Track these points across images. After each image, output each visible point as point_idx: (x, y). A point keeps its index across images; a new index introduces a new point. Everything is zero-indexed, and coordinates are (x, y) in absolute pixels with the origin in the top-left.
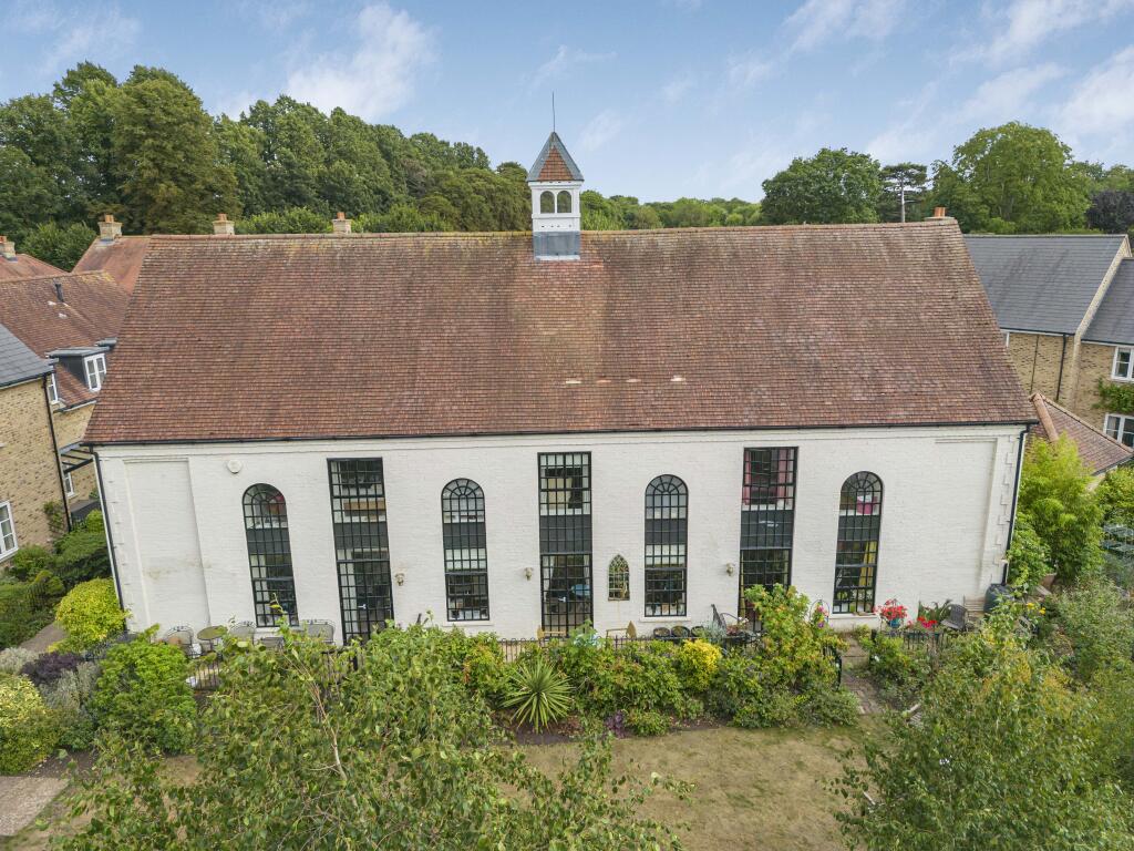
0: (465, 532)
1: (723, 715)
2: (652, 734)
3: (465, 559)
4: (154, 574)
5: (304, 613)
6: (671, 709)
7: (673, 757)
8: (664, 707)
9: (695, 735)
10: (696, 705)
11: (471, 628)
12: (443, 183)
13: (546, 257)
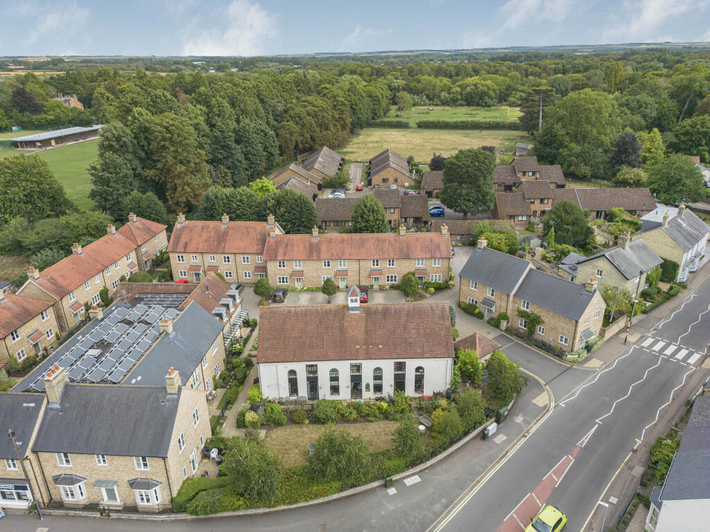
0: (334, 378)
1: (386, 418)
2: (372, 422)
3: (334, 383)
4: (268, 387)
5: (300, 394)
6: (376, 417)
7: (376, 426)
8: (375, 416)
9: (381, 422)
10: (381, 416)
11: (335, 397)
12: (291, 112)
13: (351, 312)
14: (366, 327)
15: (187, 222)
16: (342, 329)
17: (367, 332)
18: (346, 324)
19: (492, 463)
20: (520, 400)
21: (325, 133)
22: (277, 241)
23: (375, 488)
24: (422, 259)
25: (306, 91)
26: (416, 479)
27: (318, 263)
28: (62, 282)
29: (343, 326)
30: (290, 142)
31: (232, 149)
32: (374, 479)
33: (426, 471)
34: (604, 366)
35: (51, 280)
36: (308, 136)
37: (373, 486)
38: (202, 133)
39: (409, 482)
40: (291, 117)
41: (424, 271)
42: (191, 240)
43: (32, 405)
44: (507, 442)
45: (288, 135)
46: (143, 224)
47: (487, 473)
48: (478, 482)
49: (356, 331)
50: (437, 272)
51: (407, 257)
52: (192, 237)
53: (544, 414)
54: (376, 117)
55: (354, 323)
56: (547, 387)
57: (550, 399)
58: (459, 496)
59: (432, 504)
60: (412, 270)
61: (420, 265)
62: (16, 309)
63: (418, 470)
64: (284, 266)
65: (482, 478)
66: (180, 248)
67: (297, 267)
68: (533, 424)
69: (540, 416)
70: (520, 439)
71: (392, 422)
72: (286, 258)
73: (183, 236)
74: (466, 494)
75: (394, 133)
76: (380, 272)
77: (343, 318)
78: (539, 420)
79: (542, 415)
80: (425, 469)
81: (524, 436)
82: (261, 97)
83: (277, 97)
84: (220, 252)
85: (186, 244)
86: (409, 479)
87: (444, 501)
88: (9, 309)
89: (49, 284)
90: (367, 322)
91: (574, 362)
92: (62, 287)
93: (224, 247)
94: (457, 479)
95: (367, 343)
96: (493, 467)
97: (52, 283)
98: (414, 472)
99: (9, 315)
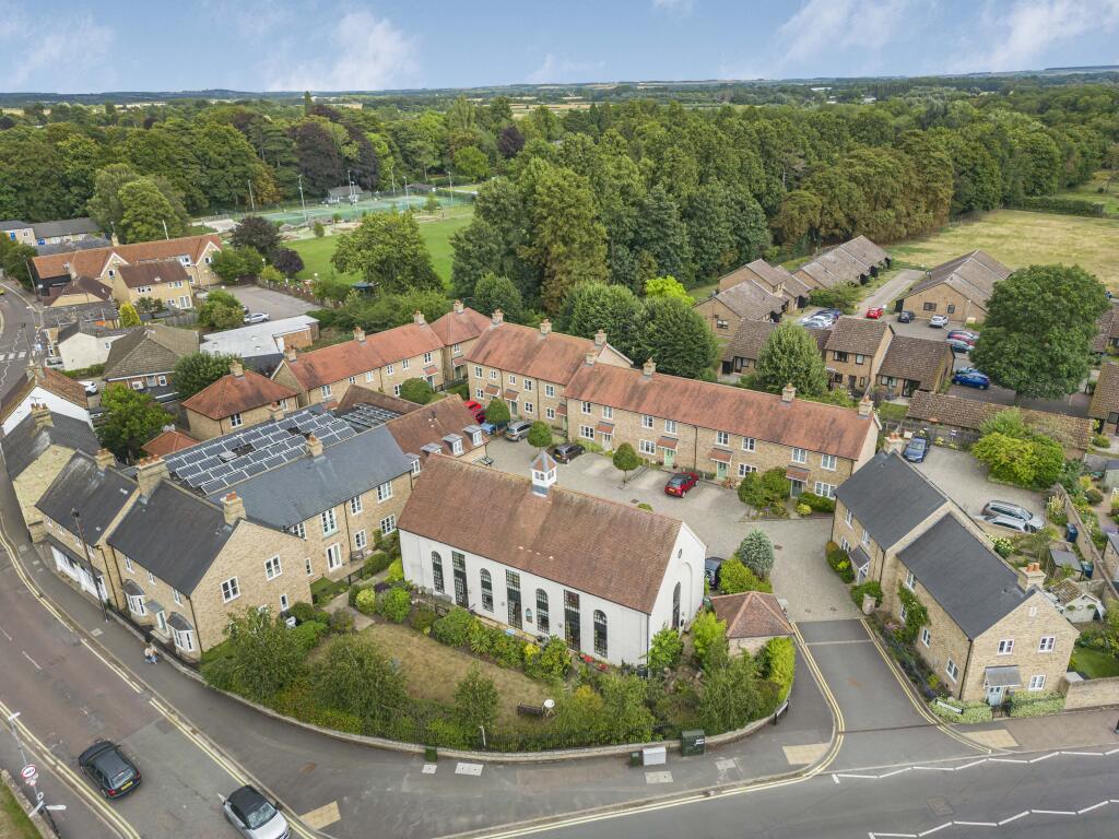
0: (487, 585)
3: (487, 592)
4: (411, 566)
5: (446, 591)
6: (511, 663)
8: (509, 661)
9: (512, 672)
10: (519, 664)
11: (487, 614)
12: (817, 175)
13: (536, 493)
14: (545, 522)
15: (503, 324)
16: (512, 516)
17: (543, 529)
18: (521, 509)
19: (604, 804)
20: (761, 737)
21: (881, 212)
22: (592, 372)
23: (414, 754)
24: (803, 450)
25: (873, 139)
26: (476, 770)
27: (636, 417)
28: (320, 371)
29: (516, 510)
30: (797, 224)
31: (668, 227)
32: (415, 740)
33: (501, 766)
34: (1011, 752)
35: (308, 367)
36: (839, 216)
37: (412, 749)
38: (631, 200)
39: (462, 768)
40: (814, 182)
41: (805, 472)
42: (496, 349)
43: (126, 492)
44: (664, 788)
45: (796, 213)
46: (471, 318)
47: (584, 814)
48: (557, 820)
49: (529, 524)
50: (828, 480)
51: (775, 439)
52: (499, 344)
53: (783, 778)
54: (1038, 191)
55: (532, 511)
56: (841, 738)
57: (826, 756)
58: (508, 823)
59: (459, 813)
60: (784, 465)
61: (799, 460)
62: (249, 391)
63: (489, 759)
64: (589, 411)
65: (569, 817)
66: (479, 359)
67: (604, 415)
68: (741, 782)
69: (770, 777)
70: (692, 794)
71: (527, 679)
72: (594, 399)
73: (490, 343)
74: (520, 827)
75: (1054, 223)
76: (727, 454)
77: (522, 499)
78: (761, 782)
79: (775, 776)
80: (501, 763)
81: (706, 794)
82: (767, 147)
83: (804, 148)
84: (520, 372)
85: (489, 353)
86: (467, 765)
87: (479, 818)
88: (242, 389)
89: (303, 370)
90: (549, 514)
91: (948, 719)
92: (316, 377)
93: (528, 367)
94: (530, 799)
95: (534, 548)
96: (600, 811)
97: (308, 370)
98: (480, 758)
99: (239, 395)
